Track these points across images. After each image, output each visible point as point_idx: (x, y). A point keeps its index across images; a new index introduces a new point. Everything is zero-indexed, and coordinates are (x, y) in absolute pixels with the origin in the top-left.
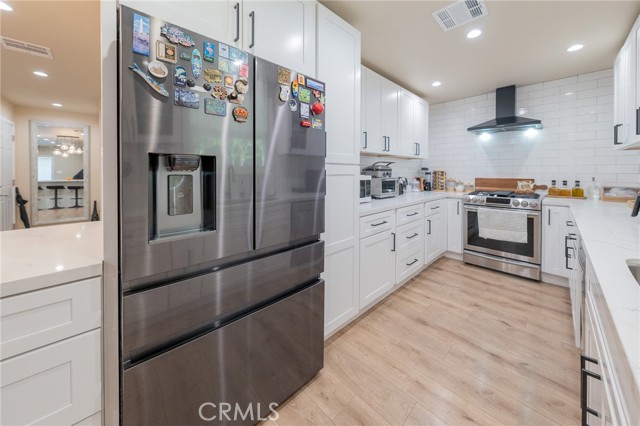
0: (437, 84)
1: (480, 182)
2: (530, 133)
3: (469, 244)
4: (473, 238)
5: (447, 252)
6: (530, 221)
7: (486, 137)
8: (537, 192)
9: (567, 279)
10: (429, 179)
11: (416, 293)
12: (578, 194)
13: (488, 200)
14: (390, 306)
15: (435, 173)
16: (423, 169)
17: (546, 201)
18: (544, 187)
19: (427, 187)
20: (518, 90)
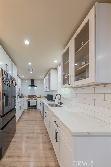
0: (23, 77)
1: (29, 96)
2: (35, 88)
3: (28, 107)
4: (29, 106)
5: (25, 110)
6: (36, 102)
7: (30, 87)
8: (36, 97)
9: (40, 110)
10: (20, 95)
11: (23, 117)
12: (40, 97)
13: (31, 99)
14: (20, 120)
15: (22, 94)
16: (19, 93)
17: (38, 98)
18: (37, 96)
19: (20, 97)
20: (34, 80)
